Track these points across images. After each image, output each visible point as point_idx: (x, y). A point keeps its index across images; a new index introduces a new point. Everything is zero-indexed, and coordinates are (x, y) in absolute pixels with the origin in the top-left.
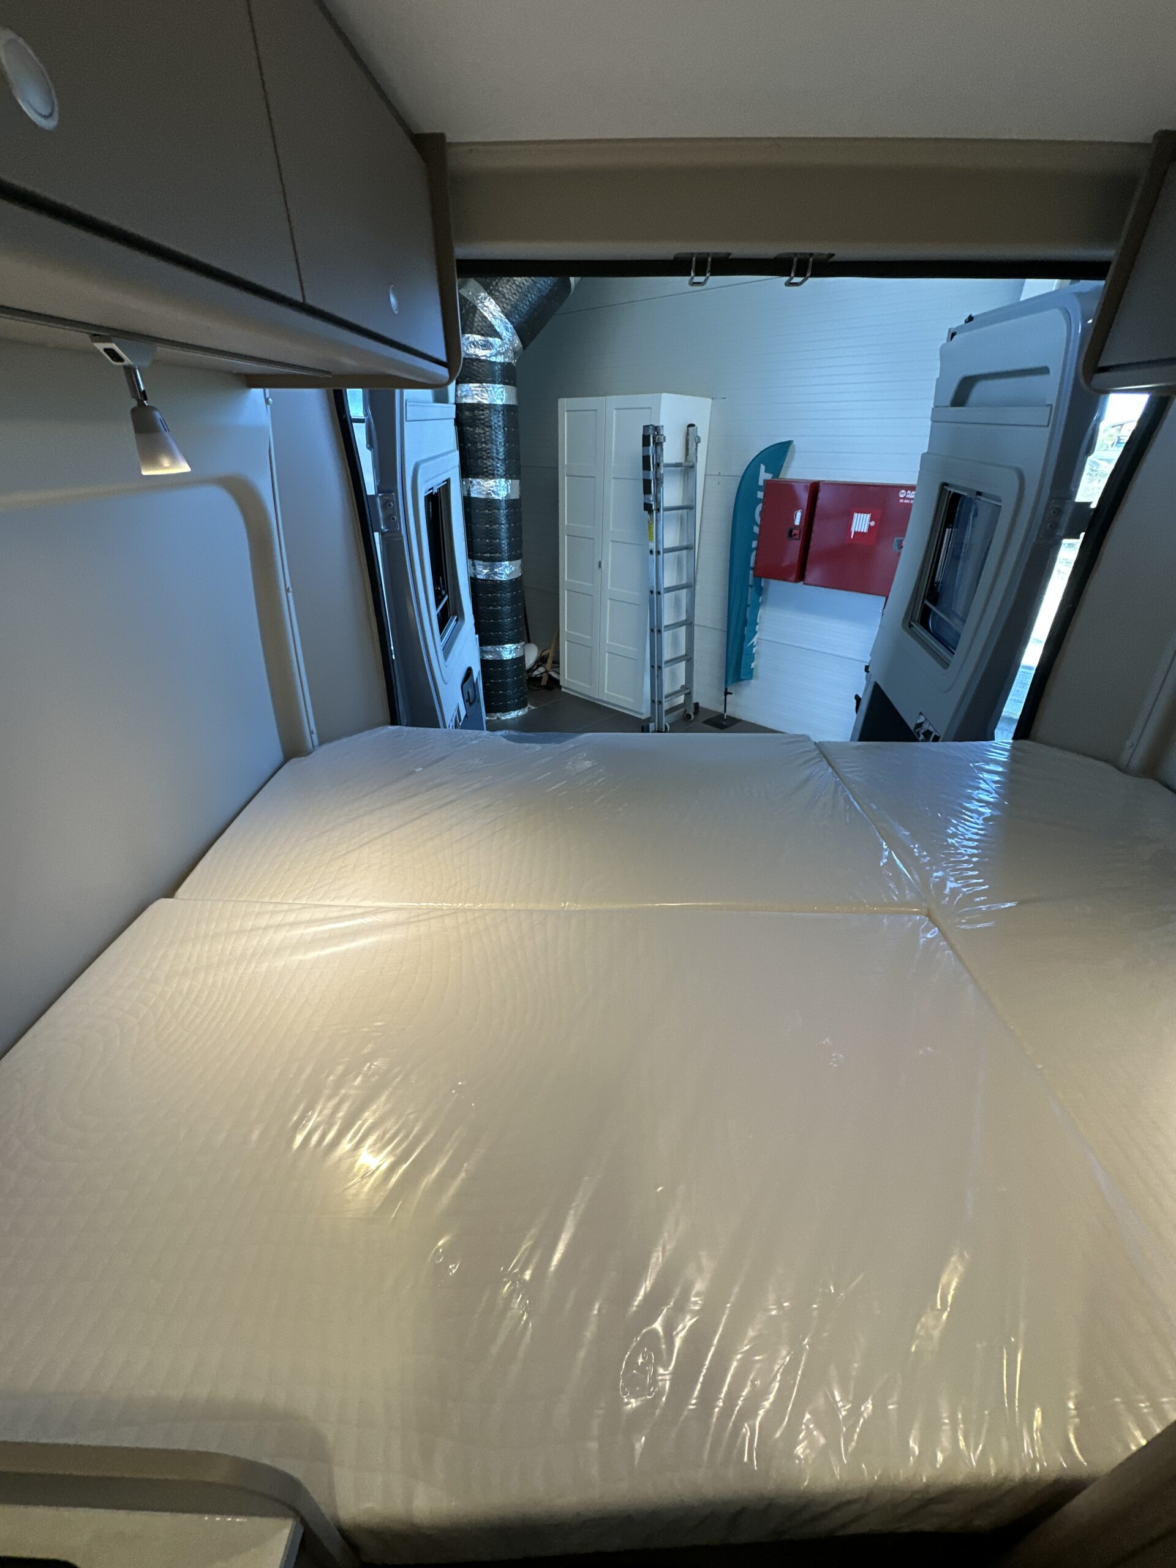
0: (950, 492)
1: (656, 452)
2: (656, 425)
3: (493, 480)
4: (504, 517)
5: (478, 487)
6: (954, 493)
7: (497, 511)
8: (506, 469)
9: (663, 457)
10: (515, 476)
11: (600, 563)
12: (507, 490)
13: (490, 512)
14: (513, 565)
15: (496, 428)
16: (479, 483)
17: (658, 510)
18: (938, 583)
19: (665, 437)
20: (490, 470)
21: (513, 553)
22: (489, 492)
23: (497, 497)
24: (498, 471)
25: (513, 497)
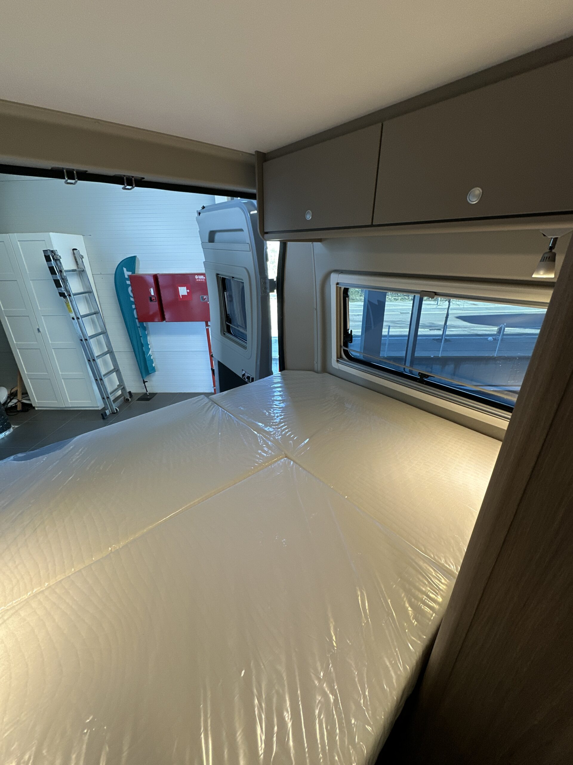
0: (221, 277)
1: (57, 265)
2: (52, 250)
6: (222, 278)
9: (62, 267)
11: (38, 330)
17: (70, 295)
18: (229, 314)
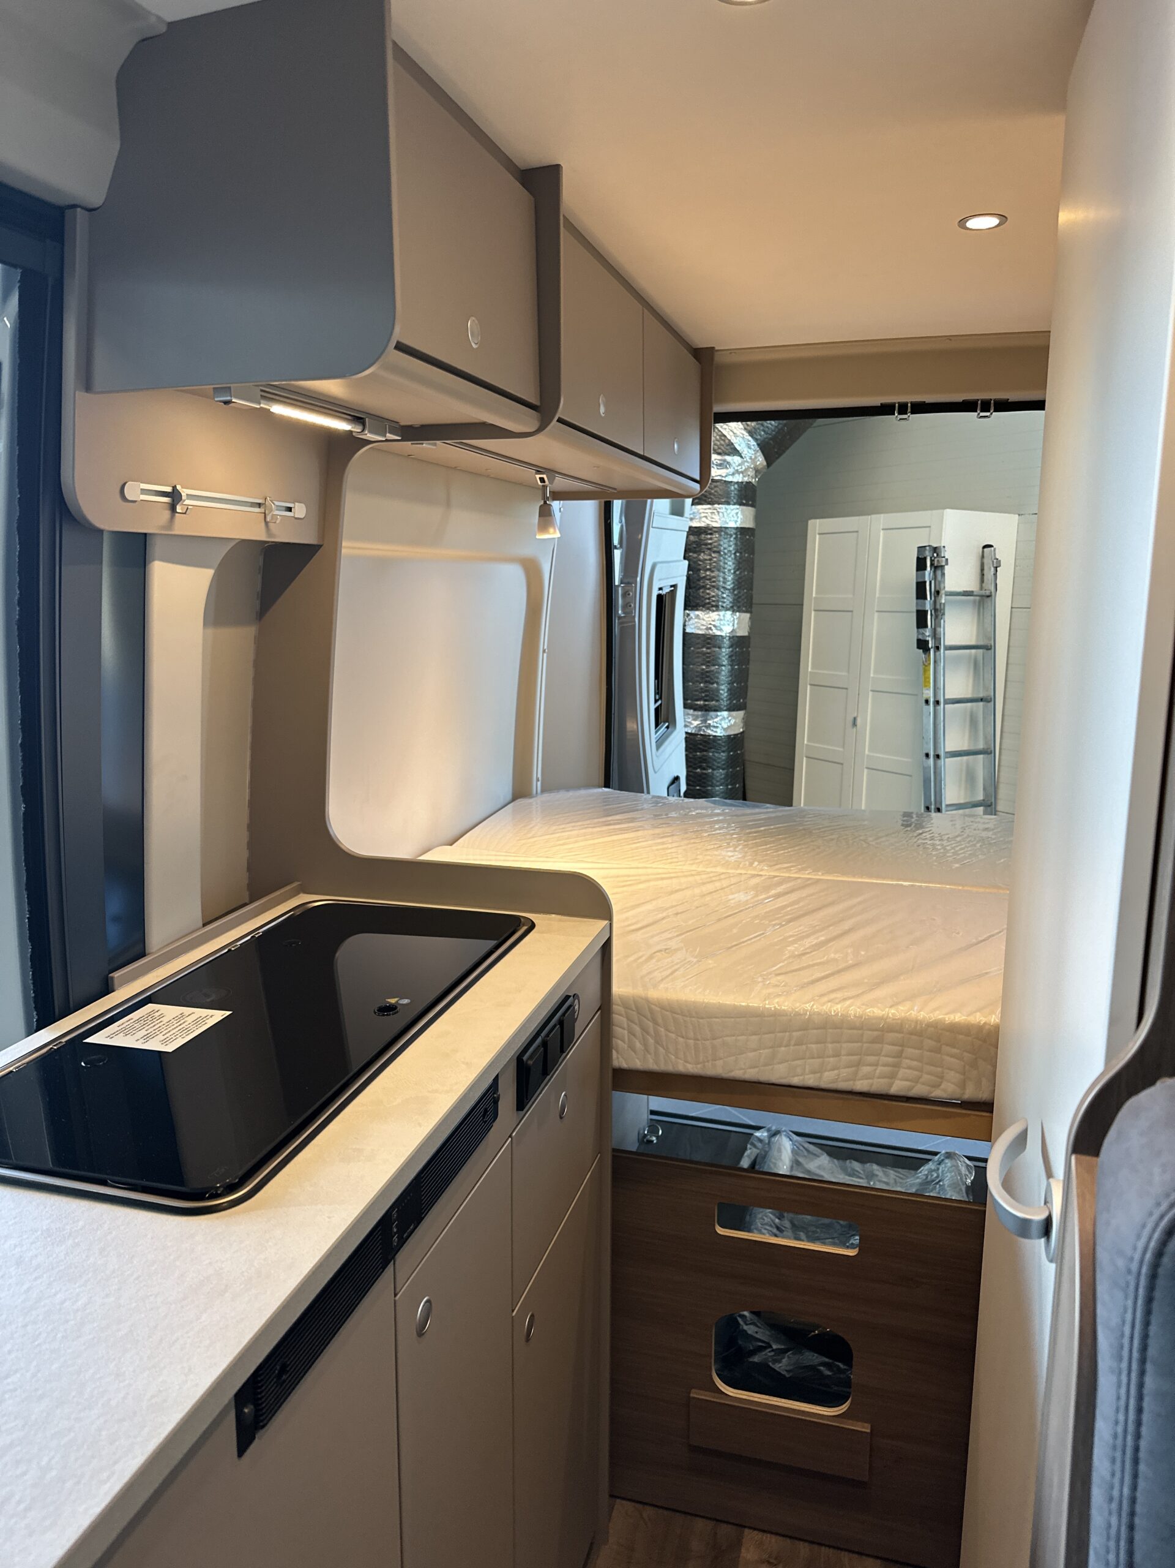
1: (935, 578)
2: (935, 546)
3: (716, 613)
4: (727, 657)
5: (696, 620)
7: (717, 649)
8: (734, 600)
9: (944, 582)
10: (744, 609)
11: (855, 719)
12: (733, 625)
13: (709, 651)
14: (734, 718)
15: (725, 554)
16: (698, 617)
17: (937, 648)
19: (947, 560)
20: (714, 601)
21: (734, 702)
22: (709, 626)
23: (718, 633)
24: (724, 602)
25: (740, 633)
